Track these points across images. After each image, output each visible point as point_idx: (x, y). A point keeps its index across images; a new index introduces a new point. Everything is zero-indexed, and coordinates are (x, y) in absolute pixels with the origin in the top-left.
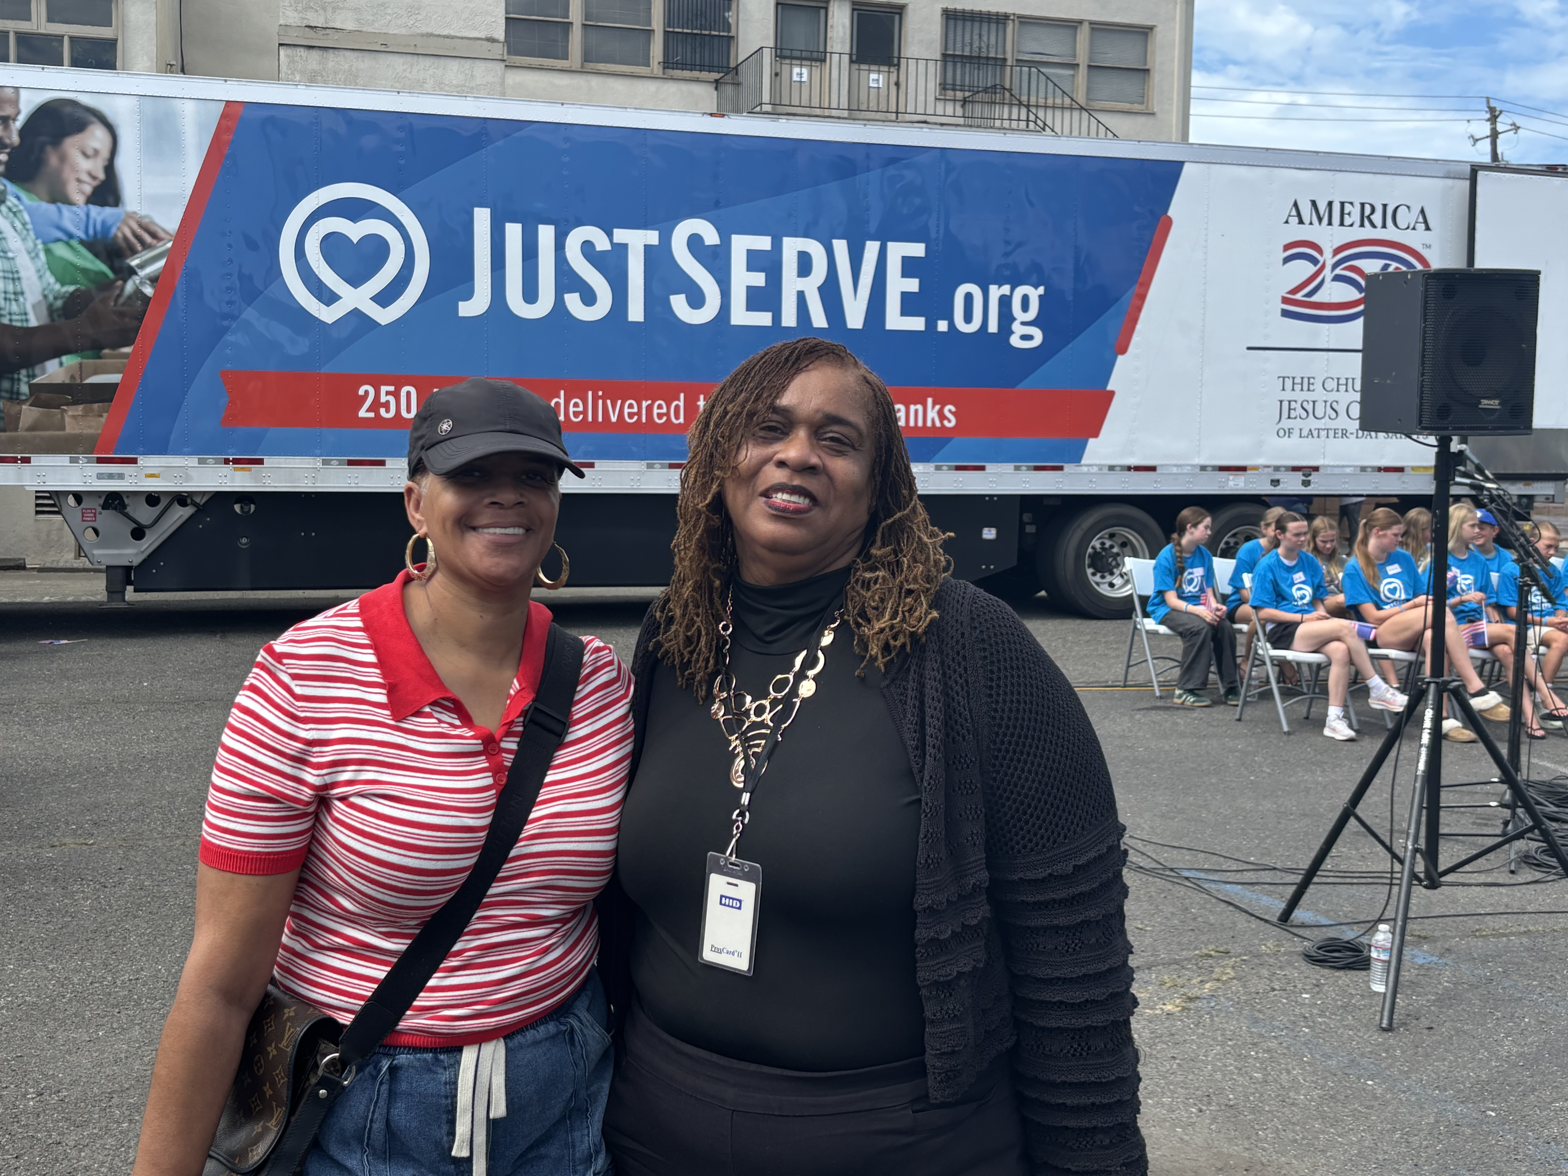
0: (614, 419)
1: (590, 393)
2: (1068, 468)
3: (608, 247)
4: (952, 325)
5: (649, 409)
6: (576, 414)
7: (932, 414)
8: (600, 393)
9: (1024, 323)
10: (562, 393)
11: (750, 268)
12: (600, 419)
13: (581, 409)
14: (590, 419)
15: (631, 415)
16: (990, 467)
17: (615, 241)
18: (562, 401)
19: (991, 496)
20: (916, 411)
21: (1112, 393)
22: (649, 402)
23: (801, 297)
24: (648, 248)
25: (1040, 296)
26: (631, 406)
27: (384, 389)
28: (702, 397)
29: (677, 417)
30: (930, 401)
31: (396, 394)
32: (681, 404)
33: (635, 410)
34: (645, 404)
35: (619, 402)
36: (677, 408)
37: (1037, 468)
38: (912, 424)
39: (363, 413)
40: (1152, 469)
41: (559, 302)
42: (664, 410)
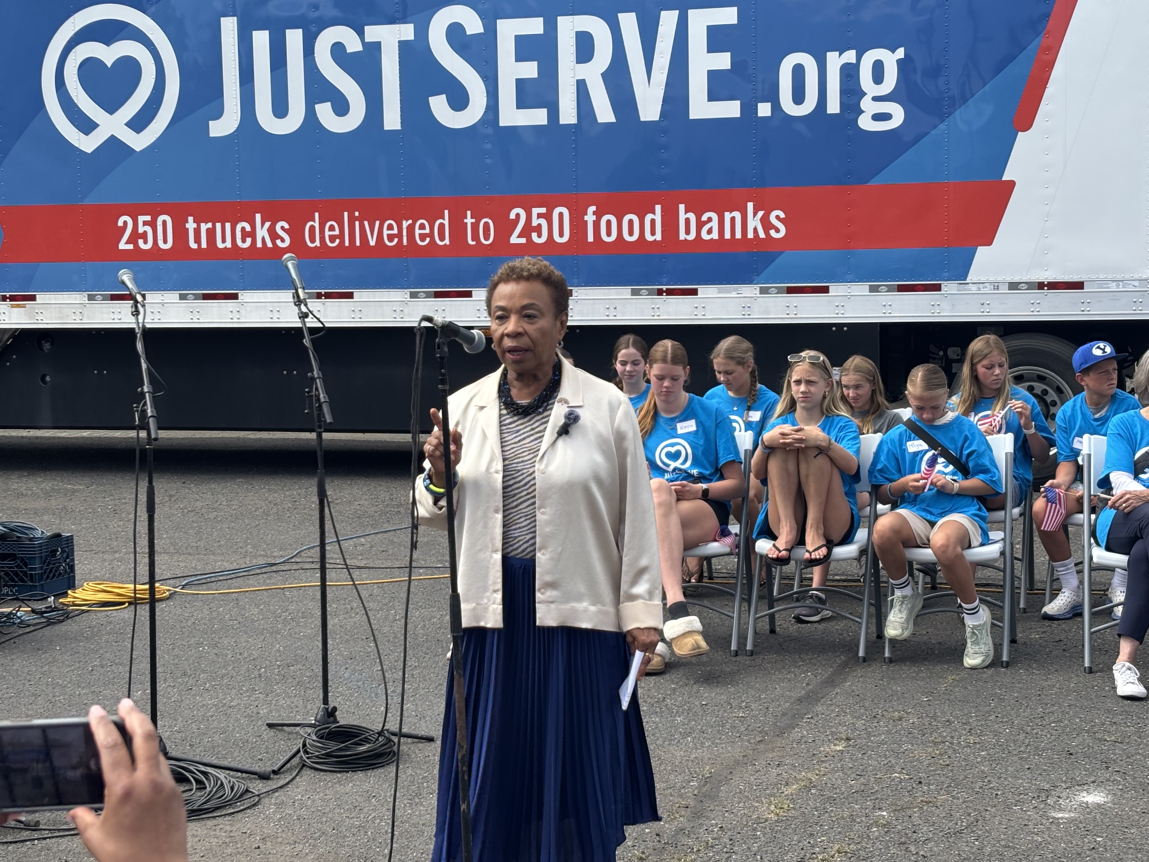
0: (372, 243)
1: (346, 214)
2: (949, 287)
3: (360, 48)
4: (776, 107)
5: (411, 229)
6: (332, 239)
7: (754, 222)
8: (357, 214)
9: (876, 99)
10: (317, 215)
11: (520, 57)
12: (358, 243)
13: (337, 232)
14: (347, 244)
15: (391, 238)
16: (835, 289)
17: (367, 40)
18: (317, 225)
19: (840, 326)
20: (733, 219)
21: (1011, 184)
22: (410, 222)
23: (581, 86)
24: (403, 45)
25: (899, 61)
26: (390, 227)
27: (141, 219)
28: (469, 213)
29: (442, 238)
30: (750, 206)
31: (153, 224)
32: (446, 222)
33: (395, 231)
34: (405, 224)
35: (377, 223)
36: (442, 226)
37: (901, 289)
38: (727, 236)
39: (123, 246)
40: (1078, 285)
41: (311, 115)
42: (427, 231)
